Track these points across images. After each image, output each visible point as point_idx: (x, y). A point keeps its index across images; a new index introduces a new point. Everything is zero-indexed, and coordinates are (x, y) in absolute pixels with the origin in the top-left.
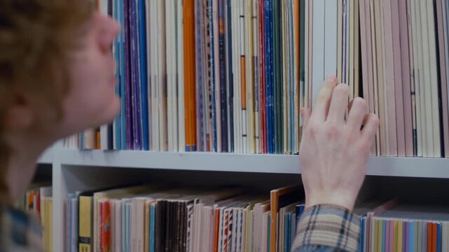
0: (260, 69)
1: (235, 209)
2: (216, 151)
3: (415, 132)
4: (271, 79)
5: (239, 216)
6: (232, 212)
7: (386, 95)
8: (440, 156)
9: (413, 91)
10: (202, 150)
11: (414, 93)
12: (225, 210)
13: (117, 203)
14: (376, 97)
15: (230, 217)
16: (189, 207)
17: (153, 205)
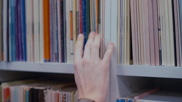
0: (79, 19)
1: (67, 93)
2: (58, 62)
3: (160, 52)
4: (85, 23)
5: (69, 97)
6: (65, 95)
7: (144, 31)
8: (174, 66)
9: (159, 28)
10: (53, 62)
11: (160, 29)
12: (62, 94)
13: (12, 88)
14: (139, 33)
15: (64, 97)
16: (45, 91)
17: (28, 90)
